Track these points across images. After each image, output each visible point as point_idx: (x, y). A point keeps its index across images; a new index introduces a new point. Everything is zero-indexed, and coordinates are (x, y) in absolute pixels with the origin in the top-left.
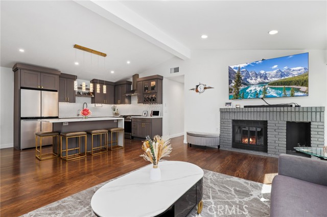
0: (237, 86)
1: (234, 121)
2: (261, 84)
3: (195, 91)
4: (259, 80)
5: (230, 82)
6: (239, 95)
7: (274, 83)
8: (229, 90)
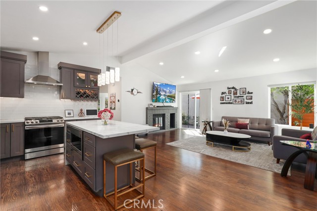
0: (157, 94)
1: (154, 115)
2: (165, 95)
3: (130, 93)
4: (164, 93)
5: (153, 92)
6: (157, 100)
7: (168, 96)
8: (153, 96)
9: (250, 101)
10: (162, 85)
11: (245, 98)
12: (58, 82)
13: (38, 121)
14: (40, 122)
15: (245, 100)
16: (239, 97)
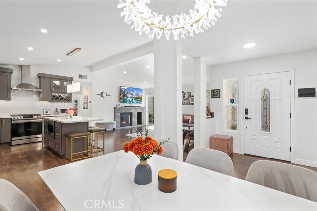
0: (124, 97)
1: (121, 114)
2: (132, 97)
3: (99, 96)
4: (131, 95)
5: (121, 95)
6: (125, 101)
7: (135, 98)
8: (120, 98)
9: (192, 102)
10: (129, 89)
11: (190, 100)
12: (37, 88)
13: (22, 117)
14: (24, 118)
15: (190, 102)
16: (186, 99)
